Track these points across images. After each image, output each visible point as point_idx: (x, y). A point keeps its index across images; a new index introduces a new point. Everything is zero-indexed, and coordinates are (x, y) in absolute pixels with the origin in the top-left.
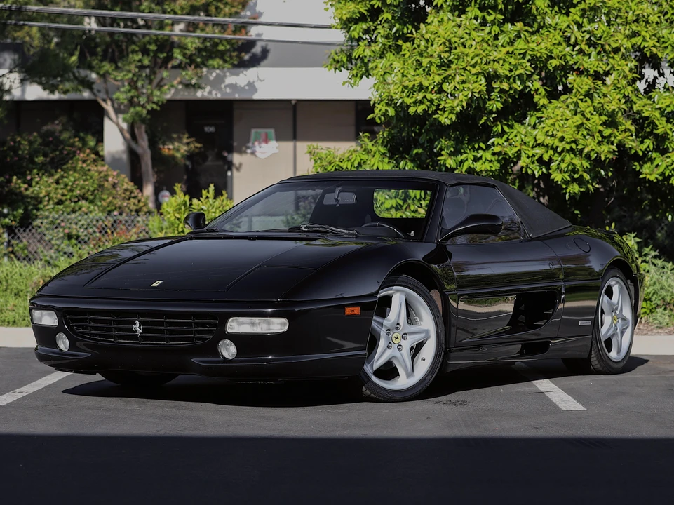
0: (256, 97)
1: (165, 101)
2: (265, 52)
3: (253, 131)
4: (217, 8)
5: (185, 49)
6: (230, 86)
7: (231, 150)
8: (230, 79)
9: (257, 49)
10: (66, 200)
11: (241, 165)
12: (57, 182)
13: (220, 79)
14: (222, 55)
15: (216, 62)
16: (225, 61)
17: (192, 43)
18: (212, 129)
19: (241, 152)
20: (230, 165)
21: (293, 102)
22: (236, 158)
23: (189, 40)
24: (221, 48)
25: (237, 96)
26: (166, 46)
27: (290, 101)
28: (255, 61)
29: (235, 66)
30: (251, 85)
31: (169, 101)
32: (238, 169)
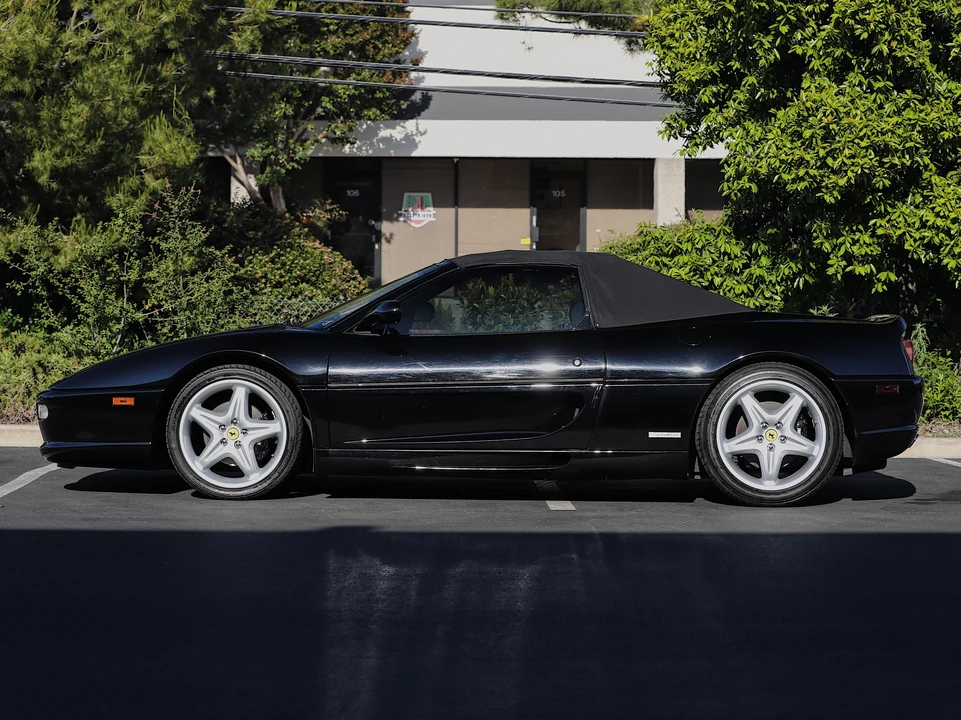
0: (416, 154)
1: (308, 159)
2: (426, 100)
3: (406, 195)
4: (375, 47)
5: (337, 96)
6: (384, 140)
7: (379, 219)
8: (384, 133)
9: (417, 97)
10: (285, 282)
11: (391, 235)
12: (272, 261)
13: (371, 132)
14: (378, 104)
15: (373, 112)
16: (383, 111)
17: (344, 88)
18: (356, 193)
19: (391, 219)
20: (379, 235)
21: (455, 161)
22: (386, 227)
23: (339, 87)
24: (379, 95)
25: (392, 153)
26: (313, 93)
27: (452, 158)
28: (415, 112)
29: (395, 117)
30: (408, 138)
31: (312, 158)
32: (388, 241)
